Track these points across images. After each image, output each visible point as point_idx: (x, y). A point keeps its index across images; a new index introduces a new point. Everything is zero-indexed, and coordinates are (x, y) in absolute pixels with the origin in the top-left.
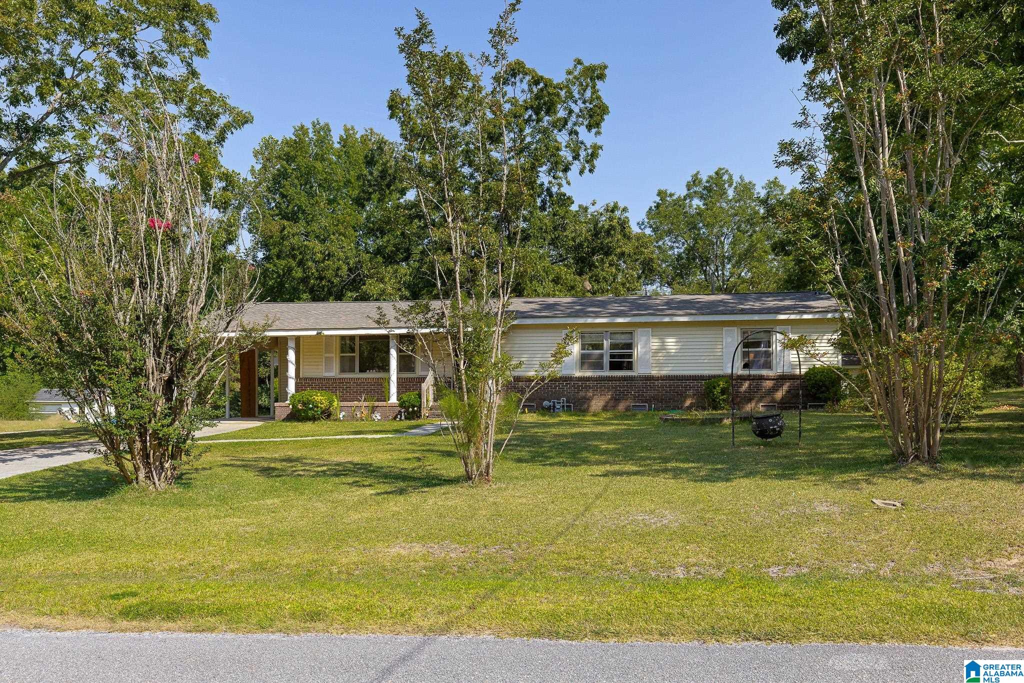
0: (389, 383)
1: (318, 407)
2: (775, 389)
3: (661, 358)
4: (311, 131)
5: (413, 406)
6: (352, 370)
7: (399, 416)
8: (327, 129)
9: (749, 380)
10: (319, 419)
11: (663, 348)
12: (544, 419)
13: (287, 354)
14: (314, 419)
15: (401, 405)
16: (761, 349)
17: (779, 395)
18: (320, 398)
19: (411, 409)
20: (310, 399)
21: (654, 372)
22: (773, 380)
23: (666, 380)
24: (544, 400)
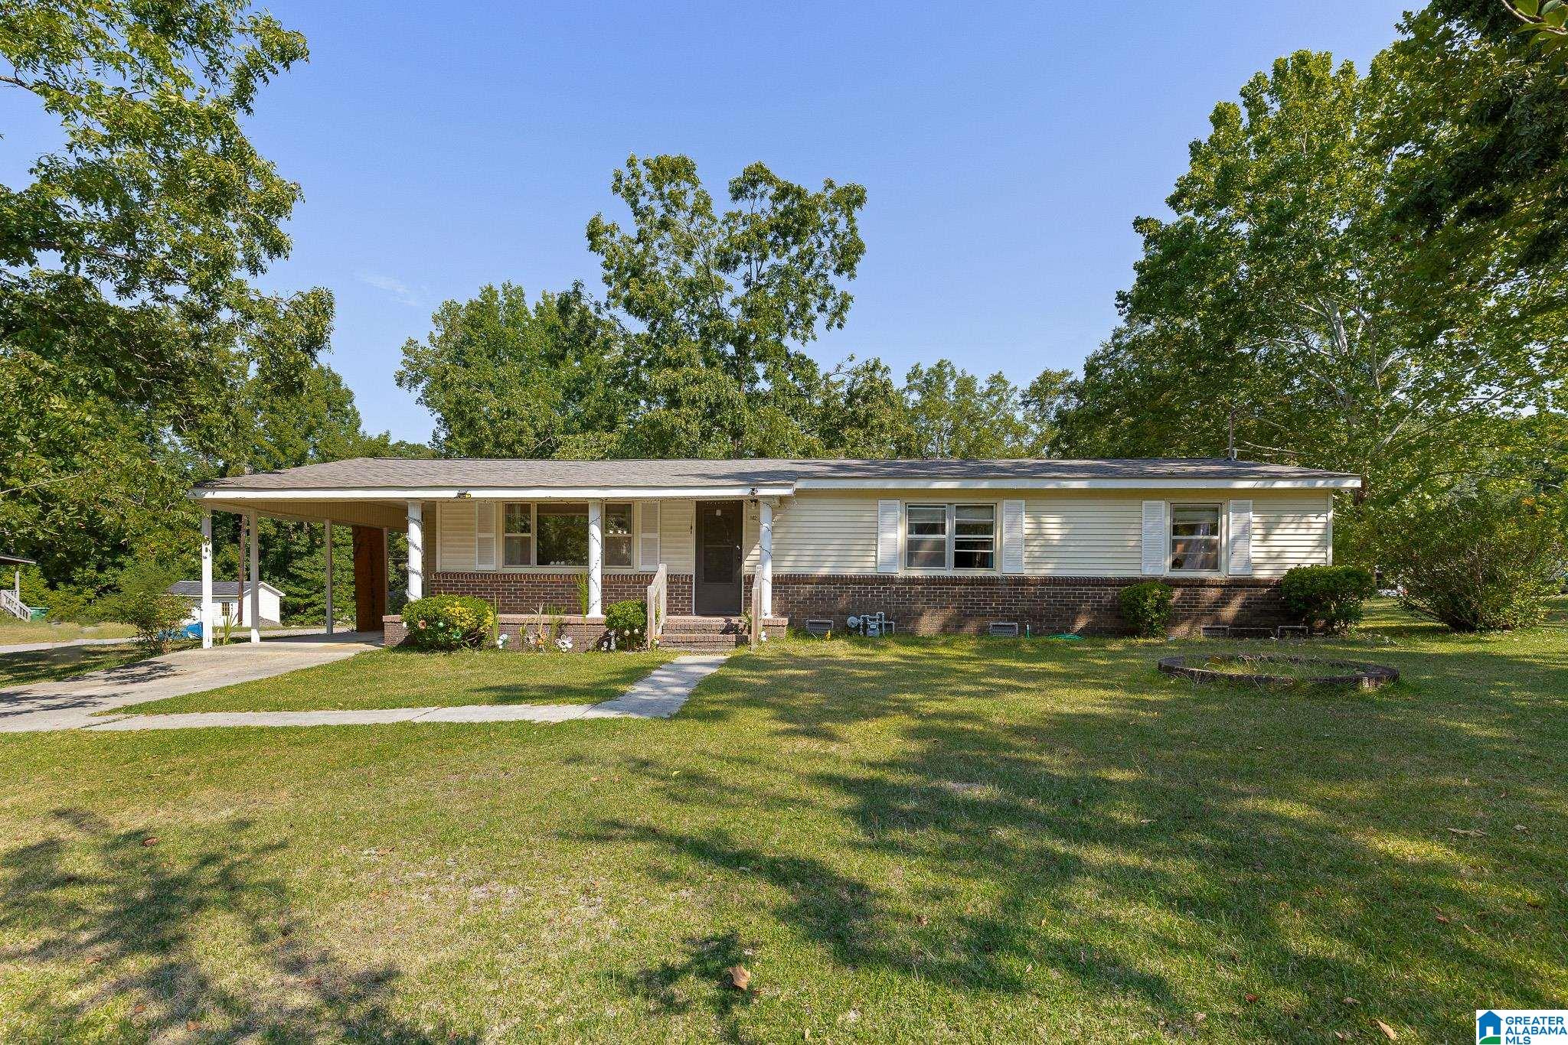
0: (587, 582)
1: (455, 627)
2: (1223, 601)
3: (1036, 549)
4: (500, 293)
5: (632, 627)
6: (526, 561)
7: (606, 644)
8: (520, 293)
9: (1183, 586)
10: (458, 646)
11: (1039, 532)
12: (864, 651)
13: (406, 530)
14: (449, 647)
15: (610, 624)
16: (1200, 537)
17: (1230, 612)
18: (459, 610)
19: (627, 632)
20: (439, 610)
21: (1027, 572)
22: (1222, 586)
23: (1049, 585)
24: (849, 615)
